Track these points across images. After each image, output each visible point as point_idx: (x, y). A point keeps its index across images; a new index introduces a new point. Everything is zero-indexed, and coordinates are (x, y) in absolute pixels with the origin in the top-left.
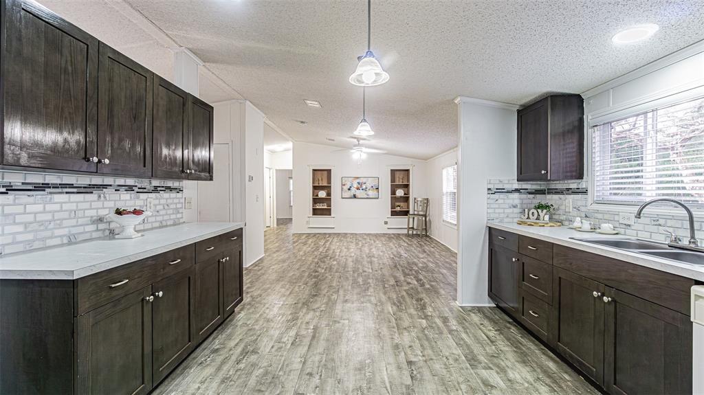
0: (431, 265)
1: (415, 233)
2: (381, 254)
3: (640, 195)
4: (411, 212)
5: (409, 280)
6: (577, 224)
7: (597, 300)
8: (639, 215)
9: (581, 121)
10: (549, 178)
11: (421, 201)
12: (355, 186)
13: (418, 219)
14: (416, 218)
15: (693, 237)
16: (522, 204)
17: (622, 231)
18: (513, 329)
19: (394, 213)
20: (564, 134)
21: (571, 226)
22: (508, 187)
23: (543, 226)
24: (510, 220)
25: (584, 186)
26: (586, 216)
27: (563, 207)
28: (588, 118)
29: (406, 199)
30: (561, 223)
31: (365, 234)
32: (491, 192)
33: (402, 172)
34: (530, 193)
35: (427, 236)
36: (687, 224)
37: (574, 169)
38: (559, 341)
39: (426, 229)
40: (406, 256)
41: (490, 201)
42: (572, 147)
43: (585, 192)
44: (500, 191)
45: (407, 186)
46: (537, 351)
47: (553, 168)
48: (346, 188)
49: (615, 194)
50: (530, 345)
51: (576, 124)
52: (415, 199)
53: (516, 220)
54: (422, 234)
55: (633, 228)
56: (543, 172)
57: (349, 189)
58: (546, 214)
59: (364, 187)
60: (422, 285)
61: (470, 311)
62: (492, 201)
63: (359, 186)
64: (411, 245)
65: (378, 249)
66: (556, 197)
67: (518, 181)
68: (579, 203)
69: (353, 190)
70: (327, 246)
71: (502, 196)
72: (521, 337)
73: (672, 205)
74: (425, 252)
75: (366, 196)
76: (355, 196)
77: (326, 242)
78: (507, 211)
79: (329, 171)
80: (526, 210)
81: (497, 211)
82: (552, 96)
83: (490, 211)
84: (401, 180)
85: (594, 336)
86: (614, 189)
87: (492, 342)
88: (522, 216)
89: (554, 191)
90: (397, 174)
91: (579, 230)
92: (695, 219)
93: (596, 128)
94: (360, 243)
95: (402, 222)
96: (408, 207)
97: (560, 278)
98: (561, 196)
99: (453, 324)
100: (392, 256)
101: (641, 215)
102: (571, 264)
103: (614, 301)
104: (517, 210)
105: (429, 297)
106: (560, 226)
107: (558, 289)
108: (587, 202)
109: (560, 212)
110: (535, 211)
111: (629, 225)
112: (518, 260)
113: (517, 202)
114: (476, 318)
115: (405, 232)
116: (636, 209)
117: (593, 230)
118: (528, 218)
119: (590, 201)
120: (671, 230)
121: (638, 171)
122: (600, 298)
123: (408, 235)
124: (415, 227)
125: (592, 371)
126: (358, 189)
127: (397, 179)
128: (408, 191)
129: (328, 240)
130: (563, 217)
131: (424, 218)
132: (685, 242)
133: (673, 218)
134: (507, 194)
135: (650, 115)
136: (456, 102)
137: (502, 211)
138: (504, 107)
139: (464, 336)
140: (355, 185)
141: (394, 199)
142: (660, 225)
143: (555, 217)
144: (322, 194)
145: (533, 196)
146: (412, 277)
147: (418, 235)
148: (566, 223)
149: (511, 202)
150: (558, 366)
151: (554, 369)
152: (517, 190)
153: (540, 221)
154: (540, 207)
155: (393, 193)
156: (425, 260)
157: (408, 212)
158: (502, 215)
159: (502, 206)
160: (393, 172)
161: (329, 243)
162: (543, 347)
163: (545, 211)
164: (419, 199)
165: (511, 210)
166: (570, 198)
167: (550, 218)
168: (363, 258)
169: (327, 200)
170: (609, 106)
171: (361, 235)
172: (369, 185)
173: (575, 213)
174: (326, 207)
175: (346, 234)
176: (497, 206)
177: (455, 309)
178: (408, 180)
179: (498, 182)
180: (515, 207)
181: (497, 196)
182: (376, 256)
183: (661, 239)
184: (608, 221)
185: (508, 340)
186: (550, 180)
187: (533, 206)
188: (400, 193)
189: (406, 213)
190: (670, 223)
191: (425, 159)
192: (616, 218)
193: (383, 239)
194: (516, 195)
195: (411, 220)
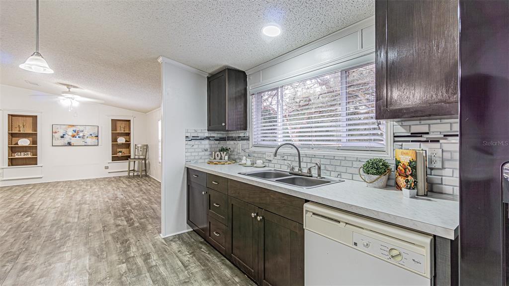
0: (144, 202)
1: (135, 174)
2: (95, 199)
3: (275, 140)
4: (132, 157)
5: (119, 222)
6: (243, 162)
7: (254, 219)
8: (275, 155)
9: (246, 90)
10: (227, 129)
11: (141, 147)
12: (70, 134)
13: (139, 163)
14: (137, 162)
15: (300, 167)
16: (211, 148)
17: (267, 164)
18: (204, 248)
19: (115, 159)
20: (236, 98)
21: (240, 163)
22: (201, 135)
23: (224, 164)
24: (203, 161)
25: (248, 135)
26: (249, 156)
27: (236, 150)
28: (250, 88)
29: (127, 145)
30: (235, 160)
31: (82, 180)
32: (188, 139)
33: (124, 122)
34: (216, 140)
35: (146, 176)
36: (297, 158)
37: (242, 123)
38: (232, 253)
39: (146, 170)
40: (122, 196)
41: (188, 147)
42: (241, 106)
43: (248, 139)
44: (195, 138)
45: (128, 134)
46: (219, 263)
47: (229, 122)
48: (58, 135)
49: (264, 140)
50: (215, 260)
51: (243, 92)
52: (136, 145)
53: (207, 161)
54: (143, 174)
55: (272, 162)
56: (223, 124)
57: (62, 137)
58: (226, 155)
59: (81, 134)
60: (131, 225)
61: (171, 240)
62: (190, 147)
63: (75, 134)
64: (130, 186)
65: (93, 195)
66: (232, 142)
67: (208, 130)
68: (245, 147)
69: (68, 139)
70: (25, 199)
71: (197, 142)
72: (209, 254)
73: (290, 147)
74: (141, 190)
75: (84, 144)
76: (69, 144)
77: (25, 195)
78: (200, 154)
79: (35, 118)
80: (213, 153)
81: (193, 154)
82: (228, 69)
83: (188, 154)
84: (122, 129)
85: (253, 246)
86: (263, 137)
87: (185, 267)
88: (211, 157)
89: (231, 138)
90: (119, 124)
91: (245, 165)
92: (301, 155)
93: (253, 96)
94: (73, 191)
95: (123, 166)
96: (130, 152)
97: (232, 205)
98: (235, 142)
99: (154, 260)
100: (106, 200)
101: (277, 154)
102: (239, 193)
103: (263, 218)
104: (207, 153)
105: (136, 236)
106: (234, 163)
107: (231, 212)
108: (249, 146)
109: (235, 153)
110: (219, 153)
111: (270, 161)
112: (206, 193)
113: (207, 147)
114: (175, 246)
115: (126, 174)
116: (274, 150)
117: (253, 164)
118: (215, 159)
119: (251, 146)
120: (290, 162)
121: (274, 125)
122: (256, 217)
123: (129, 177)
124: (136, 169)
125: (252, 271)
126: (73, 136)
127: (118, 129)
128: (130, 139)
129: (29, 193)
130: (236, 157)
131: (144, 161)
132: (296, 170)
133: (291, 155)
134: (201, 141)
135: (279, 90)
136: (159, 61)
137: (197, 154)
138: (198, 72)
139: (162, 269)
140: (70, 132)
141: (115, 145)
142: (285, 160)
143: (232, 157)
144: (24, 142)
145: (218, 142)
146: (123, 218)
147: (138, 176)
148: (238, 161)
149: (203, 147)
150: (232, 272)
151: (229, 276)
152: (208, 138)
153: (223, 161)
154: (222, 150)
155: (114, 140)
156: (140, 199)
157: (129, 157)
158: (196, 158)
159: (197, 150)
160: (114, 122)
161: (29, 195)
162: (223, 258)
163: (225, 153)
164: (139, 146)
165: (203, 153)
166: (240, 143)
167: (229, 158)
168: (71, 207)
169: (33, 148)
170: (260, 82)
171: (77, 182)
172: (87, 133)
173: (242, 153)
174: (30, 156)
175: (58, 182)
176: (193, 150)
177: (158, 242)
178: (130, 130)
179: (194, 131)
180: (206, 150)
181: (193, 142)
182: (88, 202)
183: (285, 169)
184: (260, 158)
185: (199, 260)
186: (228, 131)
187: (218, 149)
188: (121, 140)
189: (127, 158)
190: (290, 158)
191: (145, 112)
192: (264, 156)
193: (102, 183)
194: (207, 142)
195: (132, 163)
